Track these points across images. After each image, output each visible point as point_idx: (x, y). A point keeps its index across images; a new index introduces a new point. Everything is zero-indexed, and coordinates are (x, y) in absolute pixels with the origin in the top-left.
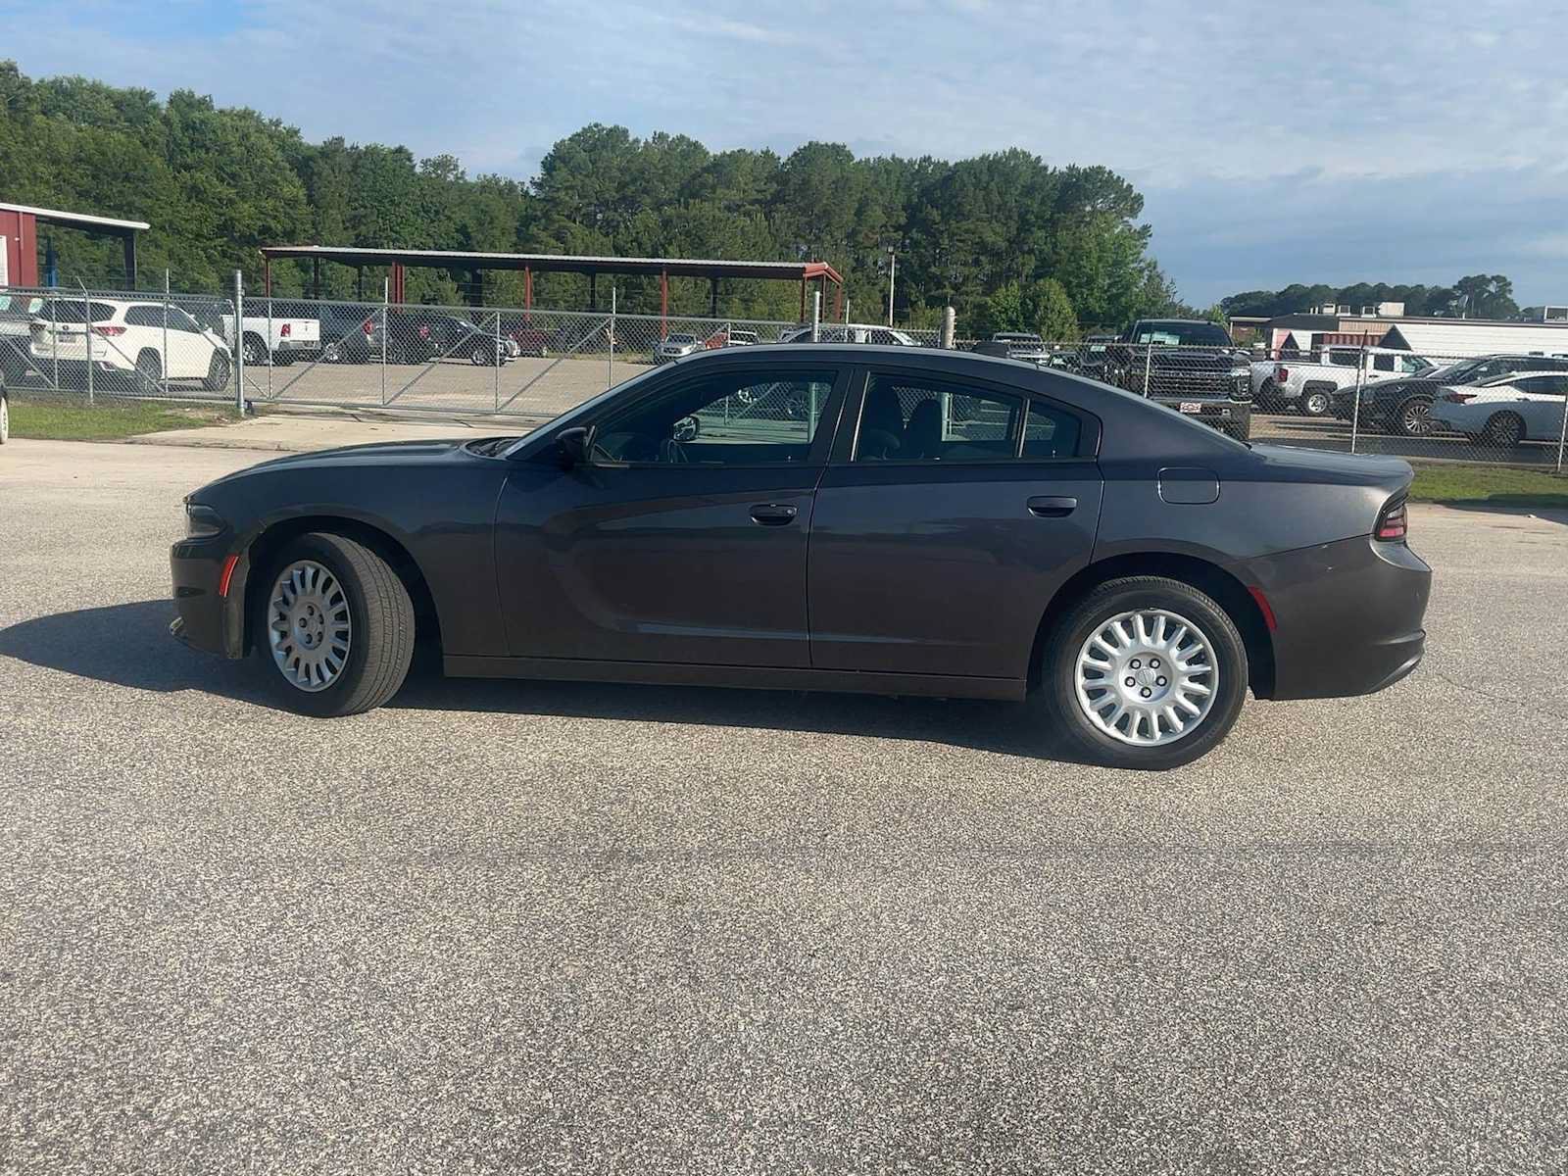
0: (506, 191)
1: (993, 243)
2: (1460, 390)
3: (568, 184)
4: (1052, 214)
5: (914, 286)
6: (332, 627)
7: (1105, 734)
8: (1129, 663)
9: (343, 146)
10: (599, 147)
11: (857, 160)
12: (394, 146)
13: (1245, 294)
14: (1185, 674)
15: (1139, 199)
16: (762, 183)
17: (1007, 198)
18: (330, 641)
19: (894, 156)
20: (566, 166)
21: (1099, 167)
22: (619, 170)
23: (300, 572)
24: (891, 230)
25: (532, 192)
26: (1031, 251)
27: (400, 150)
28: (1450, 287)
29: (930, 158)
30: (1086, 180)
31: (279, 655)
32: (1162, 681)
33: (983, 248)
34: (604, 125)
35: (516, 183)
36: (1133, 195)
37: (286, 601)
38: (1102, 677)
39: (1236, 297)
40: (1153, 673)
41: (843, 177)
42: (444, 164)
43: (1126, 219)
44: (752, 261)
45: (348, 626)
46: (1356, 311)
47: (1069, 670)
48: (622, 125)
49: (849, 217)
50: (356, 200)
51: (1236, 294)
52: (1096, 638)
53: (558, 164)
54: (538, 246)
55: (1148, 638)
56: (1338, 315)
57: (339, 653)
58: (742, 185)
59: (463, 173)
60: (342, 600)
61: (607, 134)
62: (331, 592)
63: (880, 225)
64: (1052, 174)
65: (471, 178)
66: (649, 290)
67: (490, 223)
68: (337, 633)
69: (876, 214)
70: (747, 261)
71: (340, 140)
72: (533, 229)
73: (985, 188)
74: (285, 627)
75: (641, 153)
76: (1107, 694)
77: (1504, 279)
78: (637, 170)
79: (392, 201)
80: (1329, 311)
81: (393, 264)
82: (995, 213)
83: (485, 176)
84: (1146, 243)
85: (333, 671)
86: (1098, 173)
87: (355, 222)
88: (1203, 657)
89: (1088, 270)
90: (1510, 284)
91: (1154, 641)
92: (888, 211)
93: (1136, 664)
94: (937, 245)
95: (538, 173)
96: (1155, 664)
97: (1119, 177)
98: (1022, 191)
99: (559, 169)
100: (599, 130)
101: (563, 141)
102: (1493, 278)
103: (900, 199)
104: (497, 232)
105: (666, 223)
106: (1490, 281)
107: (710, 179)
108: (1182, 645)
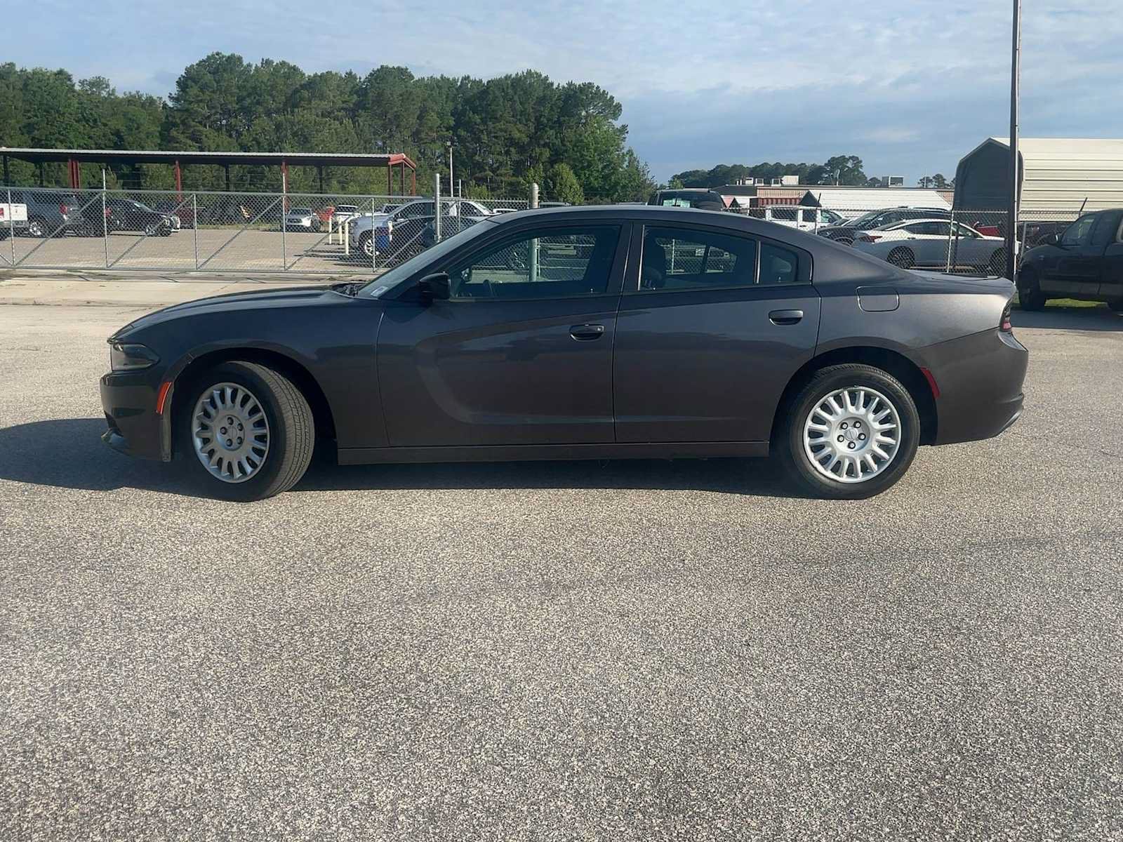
0: (148, 104)
1: (519, 139)
2: (871, 233)
3: (200, 98)
4: (559, 117)
5: (464, 170)
6: (250, 433)
7: (825, 476)
8: (840, 426)
9: (14, 69)
10: (221, 70)
11: (416, 78)
12: (55, 70)
13: (687, 172)
14: (878, 431)
15: (619, 107)
16: (346, 96)
17: (526, 106)
18: (250, 442)
19: (442, 75)
20: (196, 84)
21: (590, 83)
22: (238, 88)
23: (219, 392)
24: (444, 130)
25: (170, 104)
26: (545, 145)
27: (61, 72)
28: (823, 165)
29: (469, 77)
30: (581, 92)
31: (203, 456)
32: (862, 437)
33: (512, 142)
34: (224, 54)
35: (155, 98)
36: (614, 104)
37: (207, 414)
38: (822, 436)
39: (682, 174)
40: (856, 432)
41: (407, 91)
42: (98, 83)
43: (610, 120)
44: (345, 153)
45: (267, 431)
46: (768, 182)
47: (799, 433)
48: (237, 54)
49: (413, 120)
50: (29, 111)
51: (682, 172)
52: (817, 409)
53: (189, 82)
54: (178, 145)
55: (853, 407)
56: (756, 185)
57: (259, 452)
58: (332, 98)
59: (113, 90)
60: (259, 411)
61: (226, 60)
62: (249, 406)
63: (437, 126)
64: (557, 88)
65: (120, 95)
66: (269, 175)
67: (137, 129)
68: (256, 437)
69: (433, 119)
70: (341, 153)
71: (12, 65)
72: (174, 133)
73: (511, 100)
74: (207, 435)
75: (253, 75)
76: (826, 448)
77: (857, 158)
78: (252, 88)
79: (58, 112)
80: (749, 182)
81: (70, 160)
82: (518, 117)
83: (130, 93)
84: (625, 138)
85: (254, 465)
86: (589, 87)
87: (29, 128)
88: (889, 418)
89: (588, 158)
90: (861, 162)
91: (857, 409)
92: (441, 115)
93: (844, 426)
94: (479, 140)
95: (174, 90)
96: (858, 425)
97: (604, 91)
98: (536, 102)
99: (192, 87)
100: (220, 58)
101: (192, 66)
102: (850, 158)
103: (449, 107)
104: (143, 136)
105: (278, 127)
106: (848, 160)
107: (306, 94)
108: (876, 412)
